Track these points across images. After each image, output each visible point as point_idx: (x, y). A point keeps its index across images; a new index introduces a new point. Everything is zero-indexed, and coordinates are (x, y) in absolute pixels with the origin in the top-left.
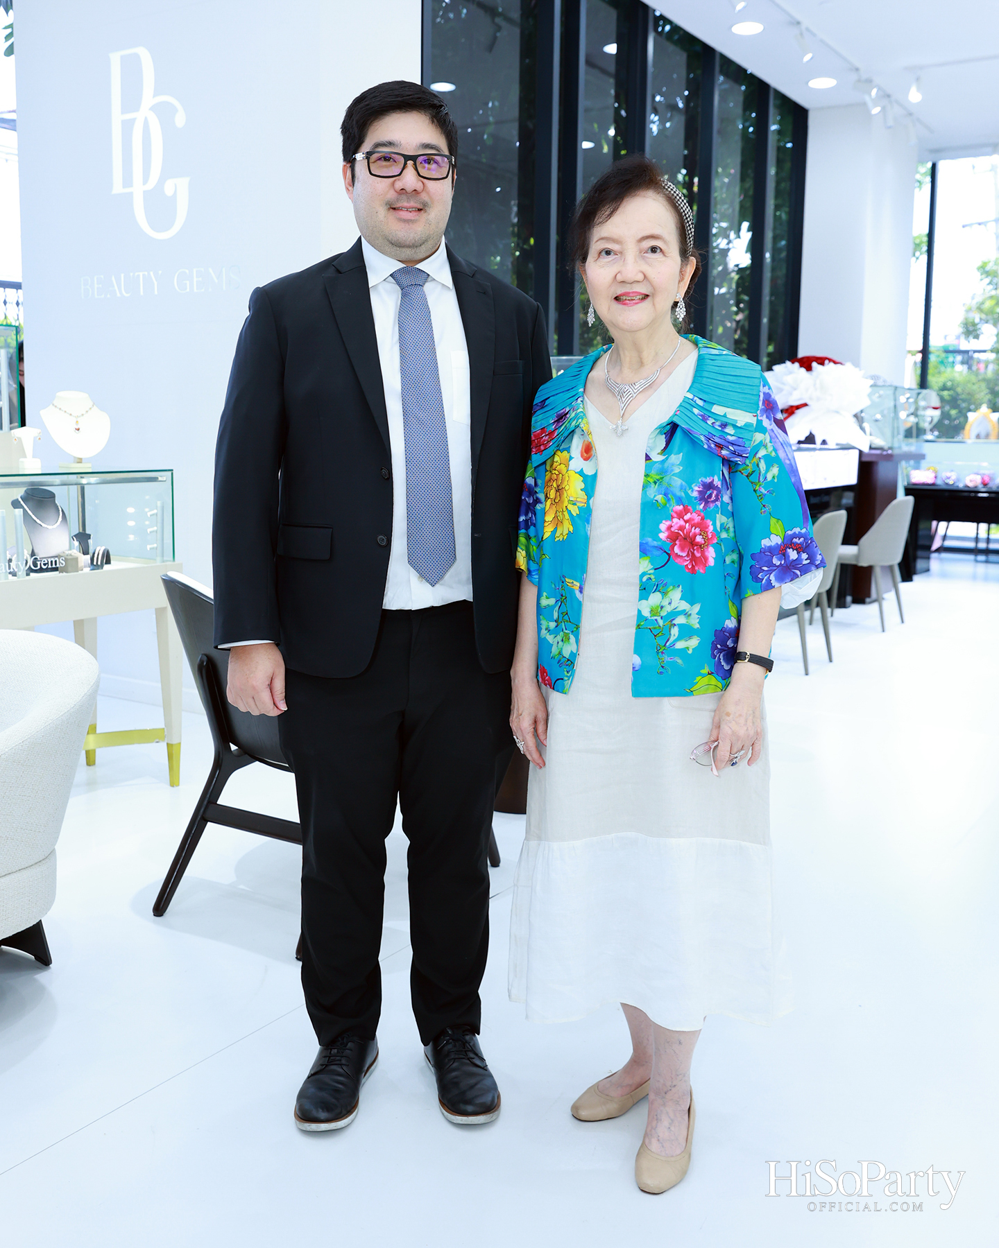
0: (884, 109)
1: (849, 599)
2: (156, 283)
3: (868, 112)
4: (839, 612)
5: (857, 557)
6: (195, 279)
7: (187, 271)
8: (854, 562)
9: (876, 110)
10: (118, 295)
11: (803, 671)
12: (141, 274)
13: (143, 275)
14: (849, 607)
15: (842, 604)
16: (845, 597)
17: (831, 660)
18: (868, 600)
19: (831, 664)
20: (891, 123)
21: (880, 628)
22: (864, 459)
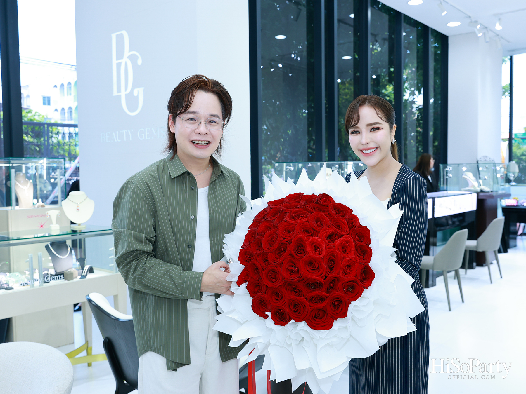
0: (484, 34)
1: (475, 264)
2: (131, 135)
3: (476, 35)
4: (470, 271)
5: (477, 247)
6: (147, 133)
7: (143, 130)
8: (475, 249)
9: (480, 35)
10: (116, 141)
11: (448, 309)
12: (125, 131)
13: (126, 132)
14: (475, 268)
15: (471, 267)
16: (472, 264)
17: (463, 302)
18: (484, 265)
19: (463, 304)
20: (488, 40)
21: (489, 281)
22: (480, 198)
